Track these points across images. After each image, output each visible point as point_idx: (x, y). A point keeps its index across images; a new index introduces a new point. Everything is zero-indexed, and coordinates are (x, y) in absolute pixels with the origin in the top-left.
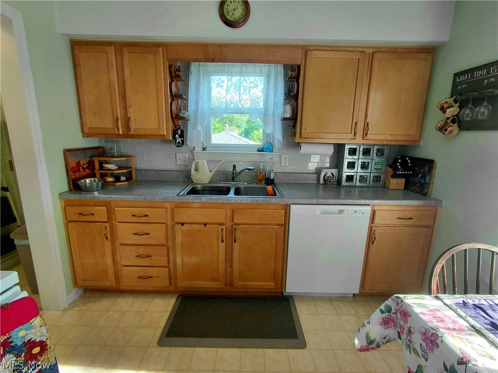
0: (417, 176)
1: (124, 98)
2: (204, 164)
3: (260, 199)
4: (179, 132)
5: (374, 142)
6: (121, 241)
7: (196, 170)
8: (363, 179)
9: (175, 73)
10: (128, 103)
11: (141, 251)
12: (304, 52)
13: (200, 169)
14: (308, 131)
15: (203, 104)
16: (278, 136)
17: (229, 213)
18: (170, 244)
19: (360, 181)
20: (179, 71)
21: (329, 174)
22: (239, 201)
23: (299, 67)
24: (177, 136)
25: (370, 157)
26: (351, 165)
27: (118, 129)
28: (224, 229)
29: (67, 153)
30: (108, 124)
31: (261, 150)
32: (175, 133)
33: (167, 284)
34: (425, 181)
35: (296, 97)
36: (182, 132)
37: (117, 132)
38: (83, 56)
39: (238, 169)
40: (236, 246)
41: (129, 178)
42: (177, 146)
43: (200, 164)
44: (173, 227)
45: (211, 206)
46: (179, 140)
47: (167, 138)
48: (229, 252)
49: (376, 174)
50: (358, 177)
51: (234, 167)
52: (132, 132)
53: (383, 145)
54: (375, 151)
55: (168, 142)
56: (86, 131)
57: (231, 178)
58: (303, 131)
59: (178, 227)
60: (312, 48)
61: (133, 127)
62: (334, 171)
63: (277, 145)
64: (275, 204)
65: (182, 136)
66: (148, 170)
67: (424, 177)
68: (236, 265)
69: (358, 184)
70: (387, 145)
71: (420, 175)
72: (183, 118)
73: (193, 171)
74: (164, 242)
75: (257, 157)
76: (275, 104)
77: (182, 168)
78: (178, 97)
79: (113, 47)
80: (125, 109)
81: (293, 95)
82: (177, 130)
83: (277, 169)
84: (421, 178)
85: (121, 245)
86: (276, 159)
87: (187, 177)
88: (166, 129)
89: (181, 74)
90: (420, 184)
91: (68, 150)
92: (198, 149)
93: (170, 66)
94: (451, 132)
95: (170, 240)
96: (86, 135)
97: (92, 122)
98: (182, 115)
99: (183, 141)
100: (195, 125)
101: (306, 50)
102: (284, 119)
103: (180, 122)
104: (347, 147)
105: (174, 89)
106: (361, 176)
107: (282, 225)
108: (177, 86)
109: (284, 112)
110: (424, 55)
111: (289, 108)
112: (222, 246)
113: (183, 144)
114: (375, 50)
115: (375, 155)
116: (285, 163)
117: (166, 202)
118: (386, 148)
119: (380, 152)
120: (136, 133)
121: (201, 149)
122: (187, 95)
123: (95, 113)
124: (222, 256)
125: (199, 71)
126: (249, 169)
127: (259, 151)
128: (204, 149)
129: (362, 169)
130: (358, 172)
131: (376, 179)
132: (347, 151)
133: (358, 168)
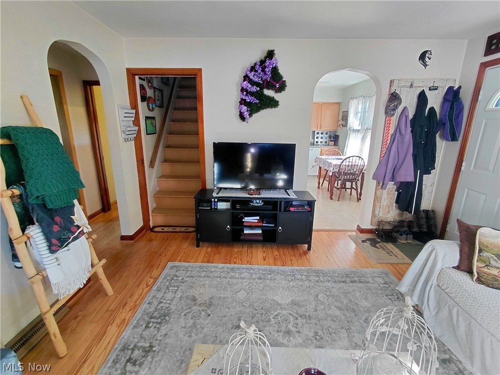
25: (323, 135)
26: (317, 138)
50: (320, 142)
62: (312, 140)
69: (320, 144)
70: (329, 131)
71: (337, 140)
94: (340, 127)
114: (323, 103)
115: (325, 134)
119: (327, 133)
129: (321, 139)
130: (320, 140)
131: (326, 142)
132: (316, 133)
133: (320, 138)
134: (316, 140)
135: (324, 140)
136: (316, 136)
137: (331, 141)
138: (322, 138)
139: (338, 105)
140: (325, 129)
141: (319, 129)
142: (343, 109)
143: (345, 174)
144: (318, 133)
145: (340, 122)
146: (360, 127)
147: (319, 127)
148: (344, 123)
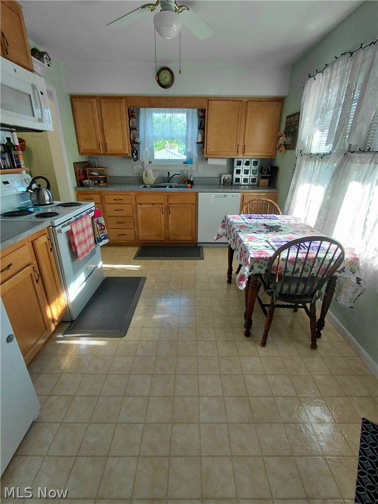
1: (103, 130)
2: (150, 172)
3: (182, 189)
4: (135, 152)
5: (252, 157)
6: (108, 214)
7: (146, 176)
8: (245, 180)
9: (131, 114)
10: (105, 134)
11: (120, 219)
12: (207, 101)
13: (148, 175)
14: (211, 150)
15: (149, 133)
16: (195, 154)
17: (166, 197)
18: (135, 216)
19: (244, 181)
20: (133, 112)
21: (226, 178)
22: (171, 191)
23: (205, 110)
24: (134, 154)
25: (249, 167)
26: (238, 172)
27: (100, 150)
28: (163, 207)
29: (76, 165)
30: (95, 147)
31: (185, 163)
32: (133, 152)
33: (134, 239)
35: (203, 129)
36: (137, 151)
37: (99, 152)
38: (77, 104)
39: (171, 175)
40: (170, 216)
41: (105, 181)
42: (134, 161)
43: (148, 172)
44: (136, 206)
45: (156, 193)
46: (135, 157)
47: (129, 156)
48: (167, 219)
49: (253, 177)
50: (243, 180)
51: (169, 173)
52: (108, 152)
53: (257, 159)
54: (252, 163)
55: (129, 158)
56: (82, 151)
57: (167, 181)
58: (208, 151)
59: (139, 206)
60: (212, 99)
61: (109, 149)
62: (229, 176)
63: (195, 160)
64: (191, 192)
65: (136, 154)
66: (116, 177)
68: (170, 227)
69: (243, 183)
70: (259, 159)
71: (274, 177)
72: (137, 143)
73: (144, 177)
74: (132, 215)
75: (182, 168)
76: (193, 133)
77: (137, 175)
78: (134, 129)
79: (95, 99)
80: (104, 138)
81: (202, 127)
82: (134, 150)
83: (195, 175)
85: (108, 216)
86: (194, 169)
87: (141, 181)
88: (128, 150)
89: (135, 115)
91: (76, 163)
92: (147, 163)
93: (129, 110)
94: (281, 150)
95: (134, 214)
96: (81, 153)
97: (84, 146)
98: (136, 141)
99: (137, 157)
100: (144, 147)
101: (208, 99)
102: (198, 143)
103: (135, 146)
104: (236, 160)
105: (131, 125)
106: (244, 178)
107: (195, 204)
108: (132, 122)
109: (197, 138)
110: (276, 103)
111: (200, 136)
112: (163, 216)
113: (137, 159)
114: (249, 100)
115: (252, 165)
116: (200, 171)
117: (132, 192)
118: (258, 160)
119: (255, 163)
120: (111, 153)
121: (148, 162)
122: (138, 127)
123: (86, 140)
124: (163, 222)
125: (145, 112)
126: (177, 174)
127: (184, 163)
128: (150, 163)
129: (245, 174)
130: (242, 176)
131: (254, 180)
132: (235, 163)
133: (242, 173)
134: (236, 176)
135: (250, 176)
136: (236, 168)
137: (263, 178)
138: (246, 172)
139: (280, 104)
140: (252, 154)
141: (240, 156)
142: (289, 110)
143: (286, 279)
144: (239, 163)
145: (282, 140)
146: (330, 146)
147: (241, 150)
148: (289, 140)
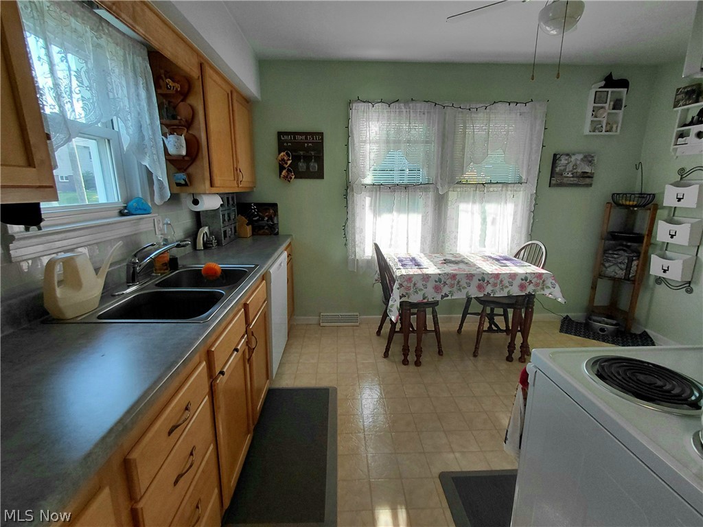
0: (263, 219)
34: (273, 222)
67: (271, 218)
71: (266, 219)
84: (267, 221)
90: (269, 226)
107: (266, 300)
